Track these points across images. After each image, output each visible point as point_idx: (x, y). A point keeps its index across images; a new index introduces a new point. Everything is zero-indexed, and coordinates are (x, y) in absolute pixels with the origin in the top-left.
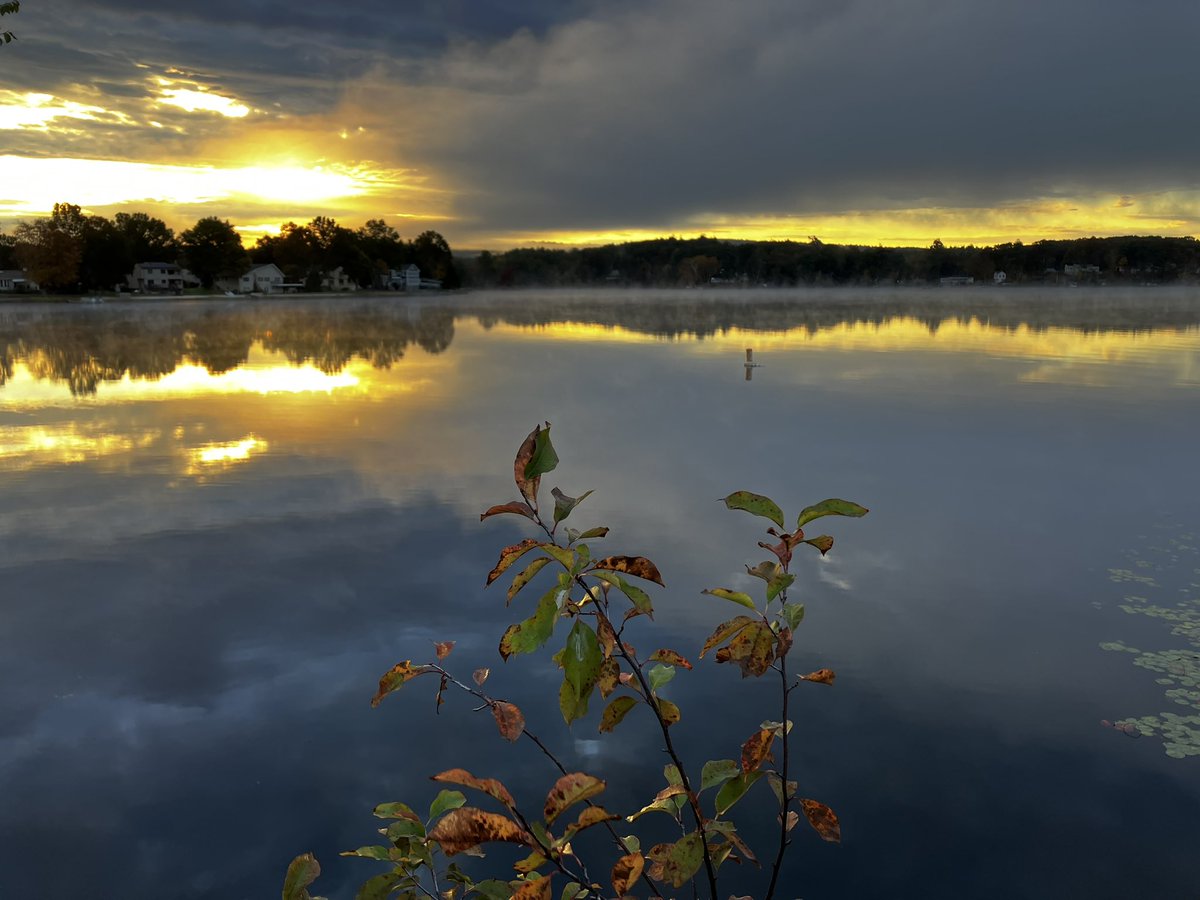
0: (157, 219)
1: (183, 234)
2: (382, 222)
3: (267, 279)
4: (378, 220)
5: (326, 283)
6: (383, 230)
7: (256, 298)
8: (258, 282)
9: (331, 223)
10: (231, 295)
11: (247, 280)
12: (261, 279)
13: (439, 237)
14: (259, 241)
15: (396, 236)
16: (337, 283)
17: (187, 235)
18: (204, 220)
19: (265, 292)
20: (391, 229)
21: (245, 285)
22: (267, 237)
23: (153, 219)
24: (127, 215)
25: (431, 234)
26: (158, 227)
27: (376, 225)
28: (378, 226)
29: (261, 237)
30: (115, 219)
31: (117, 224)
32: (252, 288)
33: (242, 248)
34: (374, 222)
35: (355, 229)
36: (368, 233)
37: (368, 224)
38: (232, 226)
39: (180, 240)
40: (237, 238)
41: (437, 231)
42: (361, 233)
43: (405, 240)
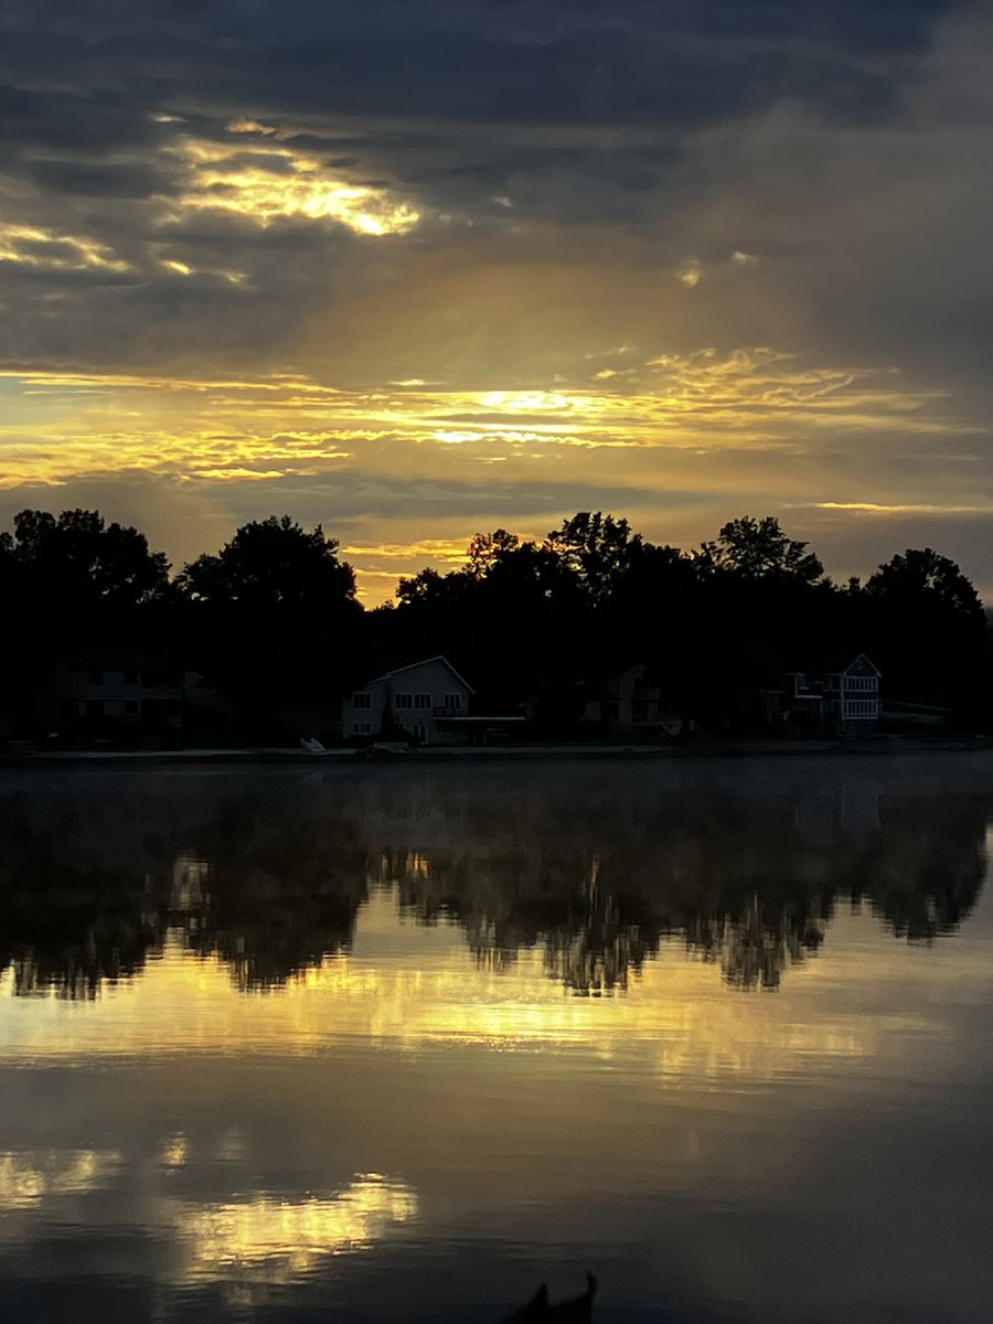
0: (125, 526)
1: (192, 570)
2: (770, 526)
3: (423, 701)
4: (758, 518)
5: (593, 712)
6: (774, 551)
7: (385, 758)
8: (396, 710)
9: (616, 532)
10: (316, 747)
11: (363, 702)
12: (404, 701)
13: (947, 568)
14: (405, 587)
15: (813, 567)
16: (625, 714)
17: (203, 571)
18: (253, 527)
19: (414, 741)
20: (798, 547)
21: (359, 718)
22: (428, 576)
23: (115, 527)
24: (47, 516)
25: (920, 561)
26: (127, 549)
27: (752, 537)
28: (755, 538)
29: (410, 577)
30: (12, 530)
31: (16, 541)
32: (376, 726)
33: (357, 607)
34: (746, 525)
35: (689, 550)
36: (725, 559)
37: (728, 532)
38: (331, 545)
39: (183, 586)
40: (345, 578)
41: (941, 552)
42: (704, 561)
43: (840, 581)
